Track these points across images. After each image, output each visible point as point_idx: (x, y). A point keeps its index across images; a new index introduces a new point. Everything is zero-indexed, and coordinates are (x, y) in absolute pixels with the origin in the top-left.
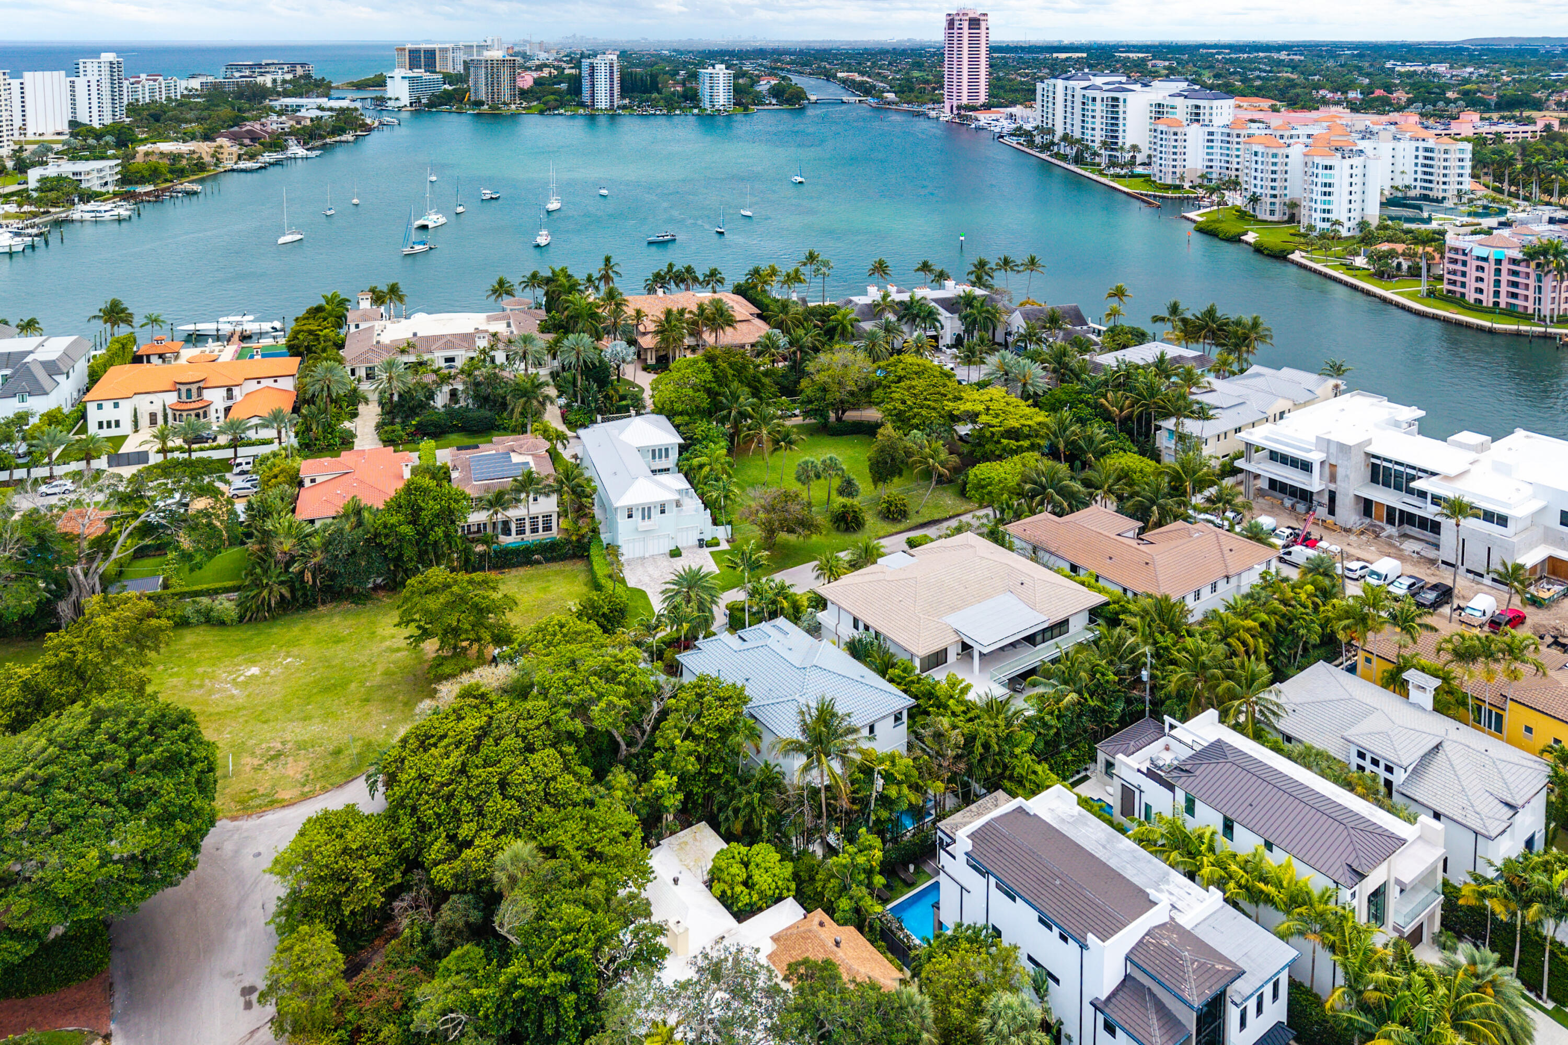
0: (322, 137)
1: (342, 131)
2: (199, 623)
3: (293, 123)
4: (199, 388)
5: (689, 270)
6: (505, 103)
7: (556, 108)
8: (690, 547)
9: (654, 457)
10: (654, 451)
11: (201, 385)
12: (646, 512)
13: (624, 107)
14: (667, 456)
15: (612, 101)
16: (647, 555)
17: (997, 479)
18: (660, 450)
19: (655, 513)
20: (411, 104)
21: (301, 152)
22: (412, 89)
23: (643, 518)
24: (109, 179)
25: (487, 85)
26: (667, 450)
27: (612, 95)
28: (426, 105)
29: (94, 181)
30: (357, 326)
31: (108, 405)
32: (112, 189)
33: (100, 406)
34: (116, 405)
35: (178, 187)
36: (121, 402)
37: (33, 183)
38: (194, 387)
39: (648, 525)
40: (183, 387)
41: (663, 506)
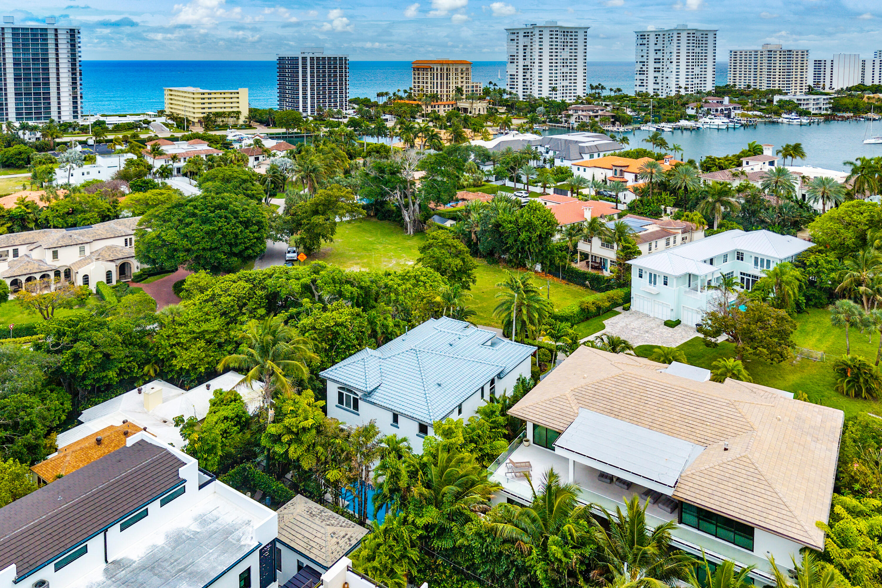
4: (621, 171)
8: (691, 328)
9: (756, 263)
10: (756, 259)
11: (623, 169)
12: (653, 278)
16: (652, 315)
19: (660, 281)
23: (650, 282)
24: (823, 107)
29: (811, 106)
30: (747, 163)
31: (582, 169)
32: (824, 112)
33: (578, 169)
34: (585, 170)
35: (864, 115)
36: (587, 169)
37: (775, 103)
38: (618, 169)
39: (652, 288)
40: (614, 168)
41: (666, 278)
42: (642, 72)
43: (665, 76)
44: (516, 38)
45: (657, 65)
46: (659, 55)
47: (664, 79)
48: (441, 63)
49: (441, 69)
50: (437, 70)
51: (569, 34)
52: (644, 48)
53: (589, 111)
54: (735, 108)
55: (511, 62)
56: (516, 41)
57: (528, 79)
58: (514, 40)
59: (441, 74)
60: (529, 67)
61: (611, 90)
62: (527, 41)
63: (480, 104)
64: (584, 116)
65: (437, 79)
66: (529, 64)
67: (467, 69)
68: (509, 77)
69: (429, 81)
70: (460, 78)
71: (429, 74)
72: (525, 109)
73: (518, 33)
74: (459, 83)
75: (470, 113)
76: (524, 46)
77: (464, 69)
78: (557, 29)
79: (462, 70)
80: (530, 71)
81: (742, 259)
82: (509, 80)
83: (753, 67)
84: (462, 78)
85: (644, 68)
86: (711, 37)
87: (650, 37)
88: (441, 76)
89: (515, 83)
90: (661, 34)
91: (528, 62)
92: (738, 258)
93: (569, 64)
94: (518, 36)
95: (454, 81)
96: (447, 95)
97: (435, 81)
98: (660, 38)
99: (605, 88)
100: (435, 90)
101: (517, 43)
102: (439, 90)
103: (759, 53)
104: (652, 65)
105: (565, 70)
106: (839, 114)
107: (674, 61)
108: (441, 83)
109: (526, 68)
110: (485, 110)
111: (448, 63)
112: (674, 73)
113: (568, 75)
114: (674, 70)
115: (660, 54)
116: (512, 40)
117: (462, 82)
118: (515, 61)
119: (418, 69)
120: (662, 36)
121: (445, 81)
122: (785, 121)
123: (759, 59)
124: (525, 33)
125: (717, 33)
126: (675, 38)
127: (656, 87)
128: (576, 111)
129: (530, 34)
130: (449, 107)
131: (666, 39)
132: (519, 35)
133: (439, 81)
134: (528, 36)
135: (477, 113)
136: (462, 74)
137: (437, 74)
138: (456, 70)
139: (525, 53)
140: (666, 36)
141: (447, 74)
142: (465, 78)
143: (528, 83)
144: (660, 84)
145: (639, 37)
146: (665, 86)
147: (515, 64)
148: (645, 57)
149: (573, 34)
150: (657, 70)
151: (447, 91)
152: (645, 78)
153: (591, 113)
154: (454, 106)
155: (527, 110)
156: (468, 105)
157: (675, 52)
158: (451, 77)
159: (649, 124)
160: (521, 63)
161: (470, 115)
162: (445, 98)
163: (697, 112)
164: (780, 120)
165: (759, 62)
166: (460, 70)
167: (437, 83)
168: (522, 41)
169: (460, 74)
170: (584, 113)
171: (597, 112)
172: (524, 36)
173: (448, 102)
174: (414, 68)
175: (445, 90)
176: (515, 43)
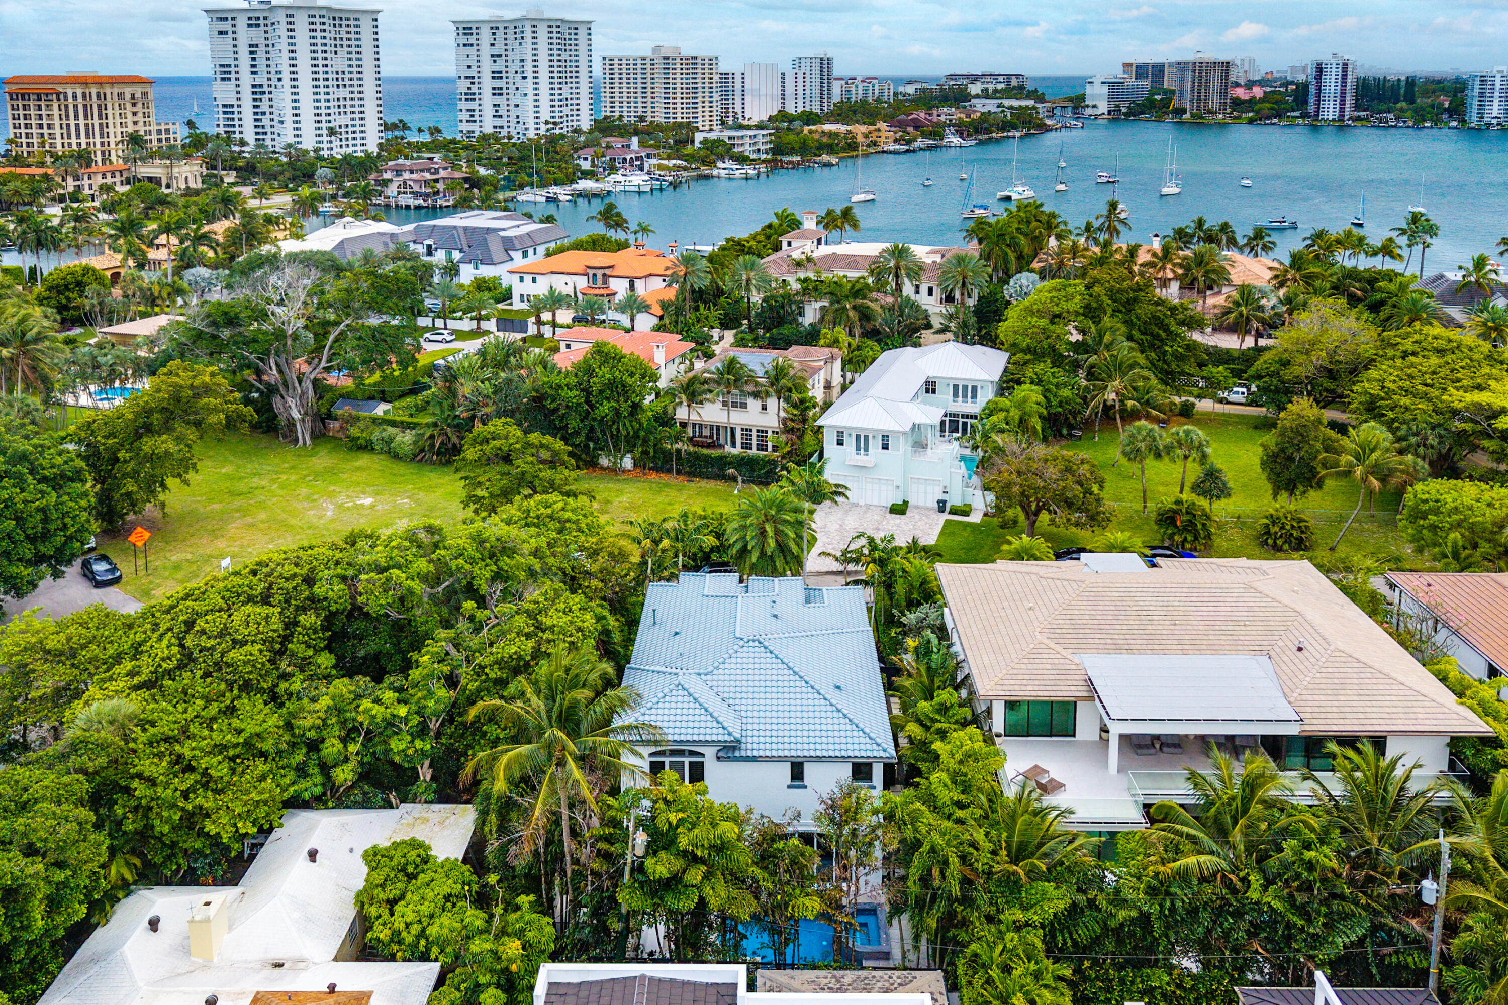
0: (988, 131)
1: (1014, 127)
2: (381, 452)
3: (963, 116)
4: (604, 275)
5: (1225, 227)
6: (1210, 112)
7: (1269, 118)
8: (927, 509)
9: (956, 395)
10: (956, 387)
11: (608, 272)
12: (862, 442)
13: (1359, 118)
14: (974, 396)
15: (1342, 110)
16: (862, 503)
17: (1450, 505)
18: (965, 388)
19: (875, 445)
20: (1109, 112)
21: (956, 140)
22: (1111, 97)
23: (858, 448)
24: (762, 148)
25: (1192, 91)
26: (974, 389)
27: (1343, 103)
28: (1125, 114)
29: (747, 147)
30: (789, 244)
31: (528, 279)
32: (763, 157)
33: (522, 280)
34: (534, 281)
35: (818, 159)
36: (538, 277)
37: (697, 144)
38: (599, 273)
39: (861, 459)
40: (591, 272)
41: (885, 438)
42: (470, 97)
43: (512, 103)
44: (230, 29)
45: (498, 84)
46: (500, 65)
47: (512, 107)
48: (84, 82)
49: (84, 96)
50: (75, 97)
51: (344, 22)
52: (472, 51)
53: (422, 171)
54: (649, 156)
55: (223, 79)
56: (230, 35)
57: (264, 113)
58: (226, 33)
59: (85, 106)
60: (266, 89)
61: (420, 130)
62: (257, 36)
63: (187, 168)
64: (415, 181)
65: (77, 117)
66: (265, 83)
67: (145, 94)
68: (221, 109)
69: (57, 122)
70: (129, 115)
71: (56, 106)
72: (281, 173)
73: (233, 19)
74: (130, 124)
75: (168, 186)
76: (251, 46)
77: (138, 95)
78: (323, 12)
79: (133, 97)
80: (267, 96)
81: (934, 392)
82: (221, 115)
83: (639, 86)
84: (135, 114)
85: (474, 89)
86: (582, 31)
87: (481, 31)
88: (85, 110)
89: (236, 122)
90: (501, 26)
91: (261, 79)
92: (927, 391)
93: (347, 83)
94: (234, 26)
95: (118, 120)
96: (103, 153)
97: (72, 122)
98: (500, 34)
99: (409, 128)
100: (74, 141)
101: (234, 39)
102: (83, 140)
103: (648, 61)
104: (488, 84)
105: (343, 93)
106: (786, 159)
107: (530, 75)
108: (87, 125)
109: (258, 91)
110: (199, 180)
111: (100, 82)
112: (531, 97)
113: (348, 103)
114: (531, 93)
115: (501, 62)
116: (221, 33)
117: (135, 123)
118: (233, 76)
119: (23, 95)
120: (502, 30)
121: (96, 121)
122: (723, 173)
123: (649, 71)
124: (250, 18)
125: (593, 26)
126: (528, 34)
127: (498, 122)
128: (398, 172)
129: (261, 22)
130: (113, 176)
131: (511, 36)
132: (237, 22)
133: (82, 122)
134: (258, 25)
135: (183, 186)
136: (134, 105)
137: (75, 106)
138: (120, 96)
139: (254, 59)
140: (511, 31)
141: (99, 106)
142: (140, 114)
143: (266, 121)
144: (505, 118)
145: (461, 31)
146: (513, 120)
147: (233, 82)
148: (474, 68)
149: (352, 22)
150: (497, 92)
151: (102, 144)
152: (477, 108)
153: (428, 176)
154: (125, 175)
155: (287, 175)
156: (159, 170)
157: (529, 58)
158: (110, 111)
159: (527, 189)
160: (246, 80)
161: (167, 191)
162: (99, 158)
163: (593, 165)
164: (715, 172)
165: (649, 76)
166: (128, 97)
167: (77, 125)
168: (245, 35)
169: (128, 106)
170: (414, 176)
171: (436, 172)
172: (250, 25)
173: (108, 167)
174: (11, 94)
175: (98, 140)
176: (228, 39)
